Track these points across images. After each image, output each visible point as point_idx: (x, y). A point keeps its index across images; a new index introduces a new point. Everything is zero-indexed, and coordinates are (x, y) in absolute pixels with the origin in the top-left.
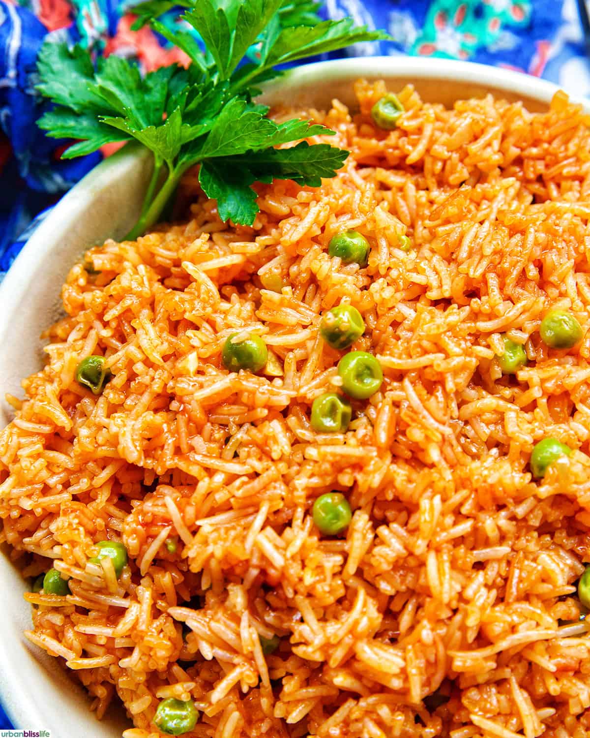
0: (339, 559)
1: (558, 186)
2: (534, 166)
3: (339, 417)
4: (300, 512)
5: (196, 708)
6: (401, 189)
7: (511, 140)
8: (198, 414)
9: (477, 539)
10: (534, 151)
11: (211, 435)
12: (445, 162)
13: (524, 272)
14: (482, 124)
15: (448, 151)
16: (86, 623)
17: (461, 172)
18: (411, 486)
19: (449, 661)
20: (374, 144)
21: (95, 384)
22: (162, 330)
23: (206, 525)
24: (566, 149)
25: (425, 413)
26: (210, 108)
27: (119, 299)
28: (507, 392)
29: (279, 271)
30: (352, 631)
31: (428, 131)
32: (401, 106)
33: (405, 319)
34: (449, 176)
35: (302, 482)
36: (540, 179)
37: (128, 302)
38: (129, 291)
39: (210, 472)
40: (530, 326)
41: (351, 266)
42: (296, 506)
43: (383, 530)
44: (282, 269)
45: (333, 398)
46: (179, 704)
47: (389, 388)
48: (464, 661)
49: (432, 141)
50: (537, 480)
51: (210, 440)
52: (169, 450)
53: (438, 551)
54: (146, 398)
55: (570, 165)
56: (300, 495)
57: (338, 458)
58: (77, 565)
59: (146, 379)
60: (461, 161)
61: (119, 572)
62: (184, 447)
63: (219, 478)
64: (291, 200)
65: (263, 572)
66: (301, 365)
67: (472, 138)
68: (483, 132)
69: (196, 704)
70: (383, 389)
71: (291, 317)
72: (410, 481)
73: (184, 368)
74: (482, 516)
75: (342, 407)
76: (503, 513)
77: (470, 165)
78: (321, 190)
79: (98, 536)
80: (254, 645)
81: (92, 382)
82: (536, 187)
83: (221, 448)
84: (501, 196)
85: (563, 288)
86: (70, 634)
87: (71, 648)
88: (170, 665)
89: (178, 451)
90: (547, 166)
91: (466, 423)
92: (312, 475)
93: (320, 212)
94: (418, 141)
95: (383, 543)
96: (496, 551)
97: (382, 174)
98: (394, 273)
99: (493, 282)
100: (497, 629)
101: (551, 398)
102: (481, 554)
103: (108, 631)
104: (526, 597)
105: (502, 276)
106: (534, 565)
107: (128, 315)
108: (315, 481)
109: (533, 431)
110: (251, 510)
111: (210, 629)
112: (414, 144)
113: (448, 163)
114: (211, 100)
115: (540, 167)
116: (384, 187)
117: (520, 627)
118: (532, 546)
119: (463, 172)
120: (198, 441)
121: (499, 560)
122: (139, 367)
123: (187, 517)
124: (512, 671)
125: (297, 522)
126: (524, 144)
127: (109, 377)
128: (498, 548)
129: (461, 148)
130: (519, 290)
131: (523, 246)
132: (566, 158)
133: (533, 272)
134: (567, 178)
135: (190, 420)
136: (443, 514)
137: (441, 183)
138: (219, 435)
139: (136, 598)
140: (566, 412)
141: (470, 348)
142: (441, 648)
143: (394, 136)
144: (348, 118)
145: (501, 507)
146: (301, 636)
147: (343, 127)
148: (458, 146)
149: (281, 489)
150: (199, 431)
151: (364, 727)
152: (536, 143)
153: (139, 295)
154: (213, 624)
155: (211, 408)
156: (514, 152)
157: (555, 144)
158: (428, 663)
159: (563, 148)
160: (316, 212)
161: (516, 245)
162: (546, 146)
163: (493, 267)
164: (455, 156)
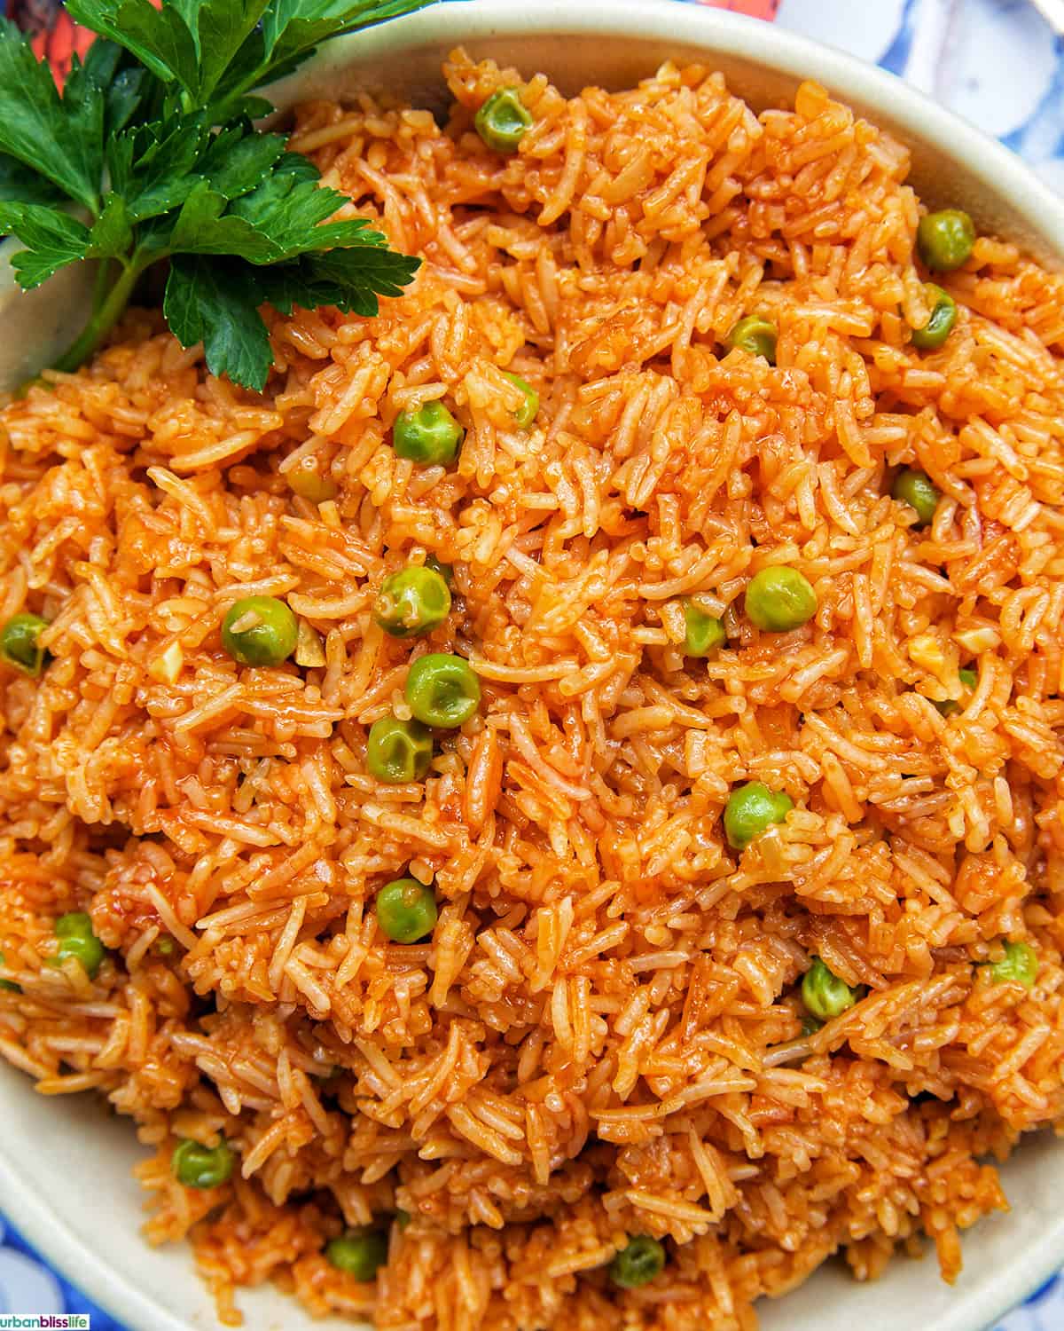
0: (419, 978)
1: (809, 249)
2: (765, 216)
3: (410, 763)
4: (357, 908)
5: (230, 1151)
6: (532, 262)
7: (725, 167)
8: (188, 748)
9: (635, 944)
10: (766, 189)
11: (214, 774)
12: (605, 225)
13: (724, 488)
14: (668, 156)
15: (609, 207)
16: (57, 1033)
17: (633, 246)
18: (526, 878)
19: (594, 1124)
20: (481, 179)
21: (31, 665)
22: (124, 589)
23: (213, 926)
24: (823, 188)
25: (546, 771)
26: (177, 159)
27: (54, 522)
28: (693, 692)
29: (315, 465)
30: (441, 1095)
31: (574, 161)
32: (525, 114)
33: (520, 575)
34: (613, 249)
35: (358, 862)
36: (777, 235)
37: (68, 529)
38: (68, 510)
39: (216, 839)
40: (729, 589)
41: (432, 471)
42: (349, 899)
43: (487, 938)
44: (320, 461)
45: (399, 732)
46: (200, 1148)
47: (491, 709)
48: (612, 1126)
49: (584, 183)
50: (733, 856)
51: (213, 782)
52: (148, 802)
53: (571, 976)
54: (105, 711)
55: (829, 217)
56: (355, 884)
57: (408, 841)
58: (28, 967)
59: (104, 680)
60: (634, 222)
61: (93, 973)
62: (172, 797)
63: (228, 850)
64: (328, 335)
65: (301, 1008)
66: (352, 648)
67: (652, 179)
68: (672, 167)
69: (230, 1144)
70: (483, 711)
71: (334, 566)
72: (526, 868)
73: (159, 673)
74: (644, 914)
75: (414, 747)
76: (678, 904)
77: (648, 232)
78: (378, 322)
79: (60, 907)
80: (300, 1094)
81: (23, 662)
82: (772, 251)
83: (231, 793)
84: (700, 296)
85: (792, 506)
86: (37, 1044)
87: (39, 1060)
88: (186, 1093)
89: (163, 805)
90: (789, 216)
91: (626, 741)
92: (372, 853)
93: (373, 377)
94: (559, 178)
95: (486, 956)
96: (666, 958)
97: (499, 235)
98: (502, 493)
99: (669, 508)
100: (662, 1087)
101: (761, 711)
102: (643, 962)
103: (91, 1045)
104: (714, 1023)
105: (685, 499)
106: (726, 971)
107: (70, 552)
108: (376, 863)
109: (729, 769)
110: (281, 903)
111: (231, 1071)
112: (552, 184)
113: (610, 226)
114: (177, 146)
115: (777, 219)
116: (504, 257)
117: (700, 1077)
118: (728, 945)
119: (636, 246)
120: (193, 787)
121: (673, 970)
122: (90, 659)
123: (183, 914)
124: (693, 1121)
125: (353, 924)
126: (749, 175)
127: (49, 658)
128: (670, 954)
129: (631, 200)
130: (714, 523)
131: (720, 446)
132: (822, 204)
133: (740, 485)
134: (822, 240)
135: (175, 756)
136: (576, 923)
137: (600, 256)
138: (226, 772)
139: (125, 1005)
140: (788, 724)
141: (627, 634)
142: (579, 1110)
143: (515, 168)
144: (436, 130)
145: (671, 896)
146: (367, 1088)
147: (426, 151)
148: (626, 196)
149: (325, 872)
150: (194, 769)
151: (470, 1201)
152: (770, 174)
153: (84, 516)
154: (238, 1066)
155: (207, 737)
156: (732, 188)
157: (802, 177)
158: (560, 1129)
159: (815, 189)
160: (368, 377)
161: (709, 444)
162: (786, 181)
163: (669, 482)
164: (622, 214)
